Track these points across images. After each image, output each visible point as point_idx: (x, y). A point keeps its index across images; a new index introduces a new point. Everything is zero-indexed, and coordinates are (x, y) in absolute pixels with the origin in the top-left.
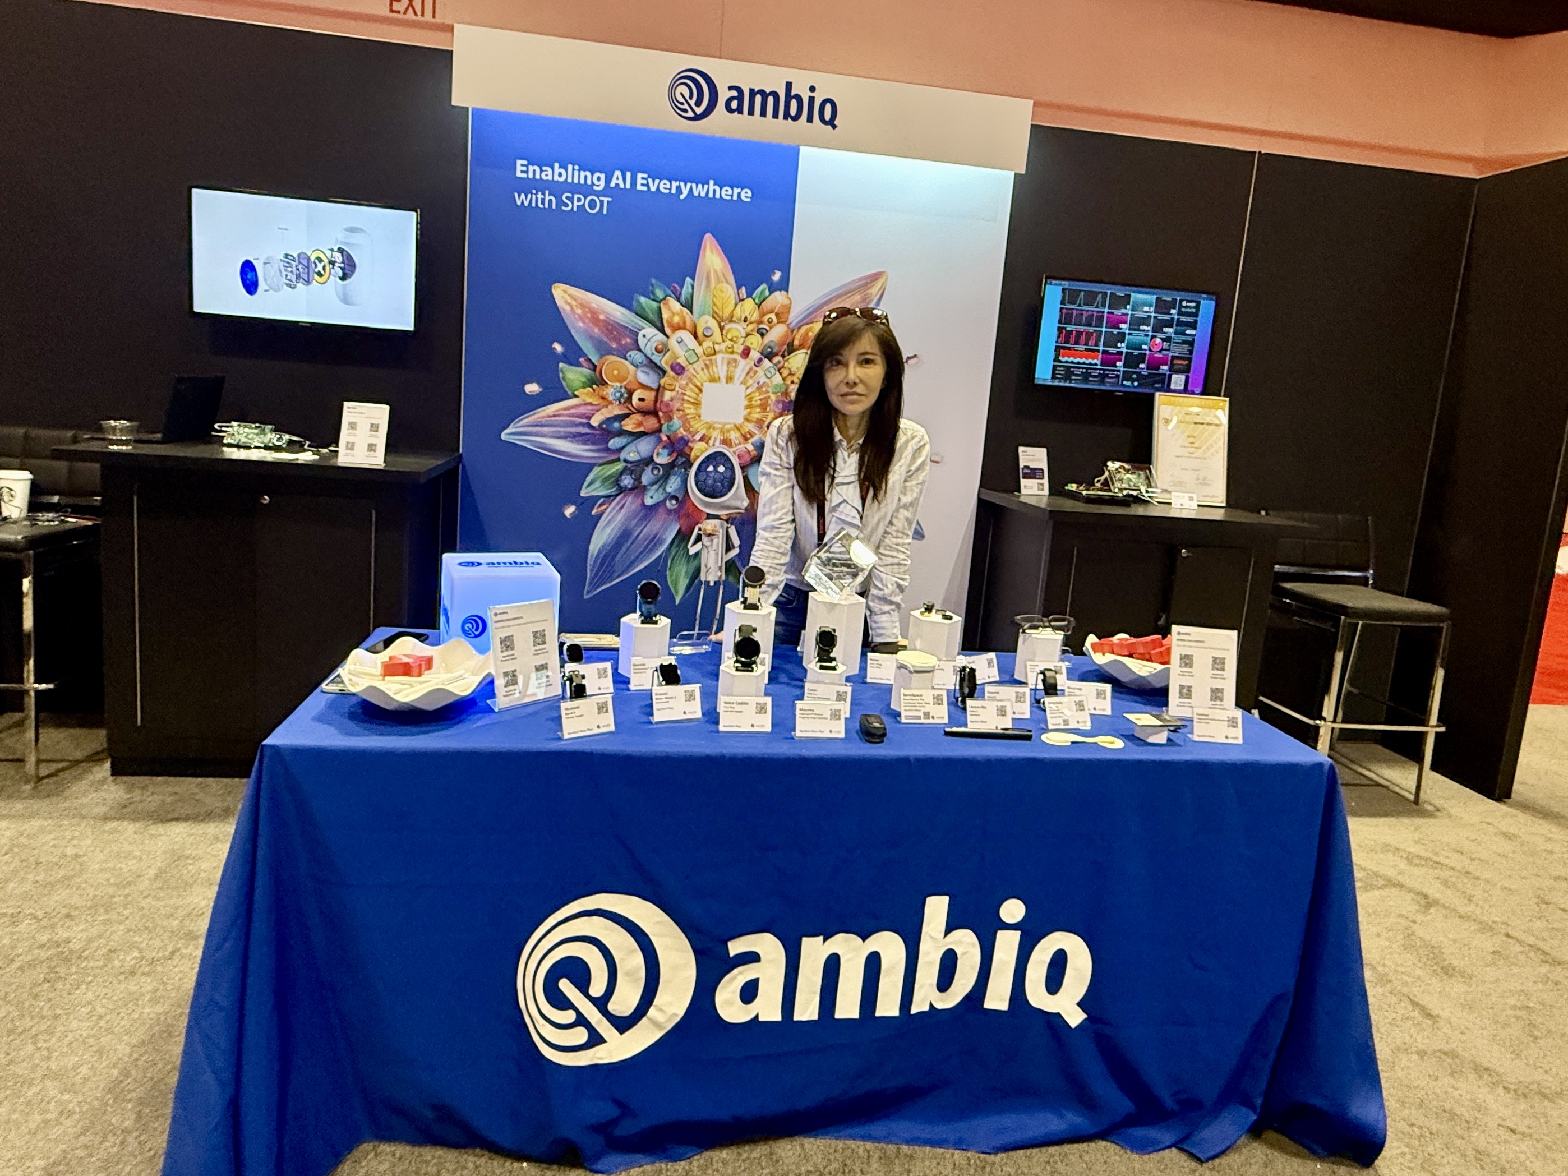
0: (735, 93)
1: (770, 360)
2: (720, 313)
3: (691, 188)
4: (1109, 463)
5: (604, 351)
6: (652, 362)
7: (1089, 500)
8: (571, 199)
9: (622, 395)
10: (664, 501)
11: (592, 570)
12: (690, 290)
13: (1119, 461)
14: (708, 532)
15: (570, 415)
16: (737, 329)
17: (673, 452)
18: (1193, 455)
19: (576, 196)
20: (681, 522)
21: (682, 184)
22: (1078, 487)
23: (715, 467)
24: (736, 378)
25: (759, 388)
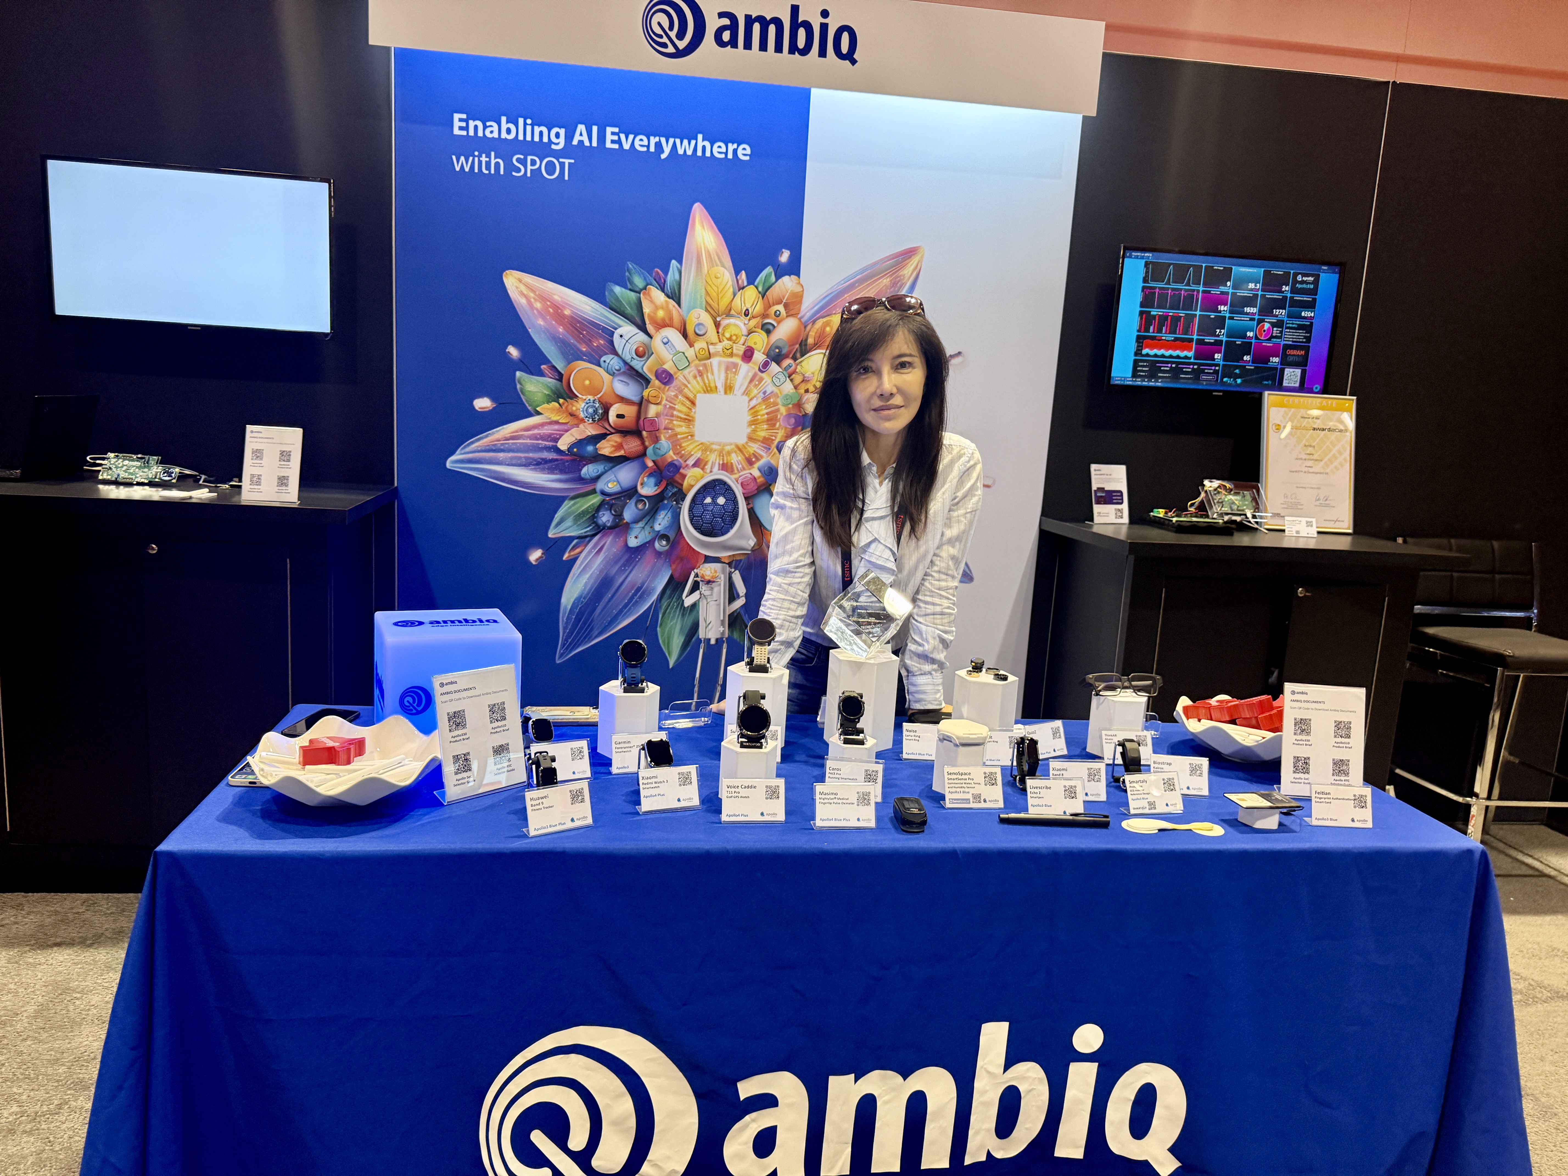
0: (726, 21)
1: (778, 363)
2: (715, 305)
3: (674, 143)
4: (1206, 482)
5: (572, 355)
6: (632, 368)
7: (1181, 529)
8: (523, 162)
9: (595, 411)
10: (651, 543)
11: (565, 628)
12: (677, 277)
13: (1218, 479)
14: (707, 578)
15: (531, 437)
16: (735, 325)
17: (661, 481)
18: (1311, 470)
19: (529, 158)
20: (674, 566)
21: (663, 140)
22: (1166, 513)
23: (714, 499)
24: (737, 387)
25: (765, 399)
